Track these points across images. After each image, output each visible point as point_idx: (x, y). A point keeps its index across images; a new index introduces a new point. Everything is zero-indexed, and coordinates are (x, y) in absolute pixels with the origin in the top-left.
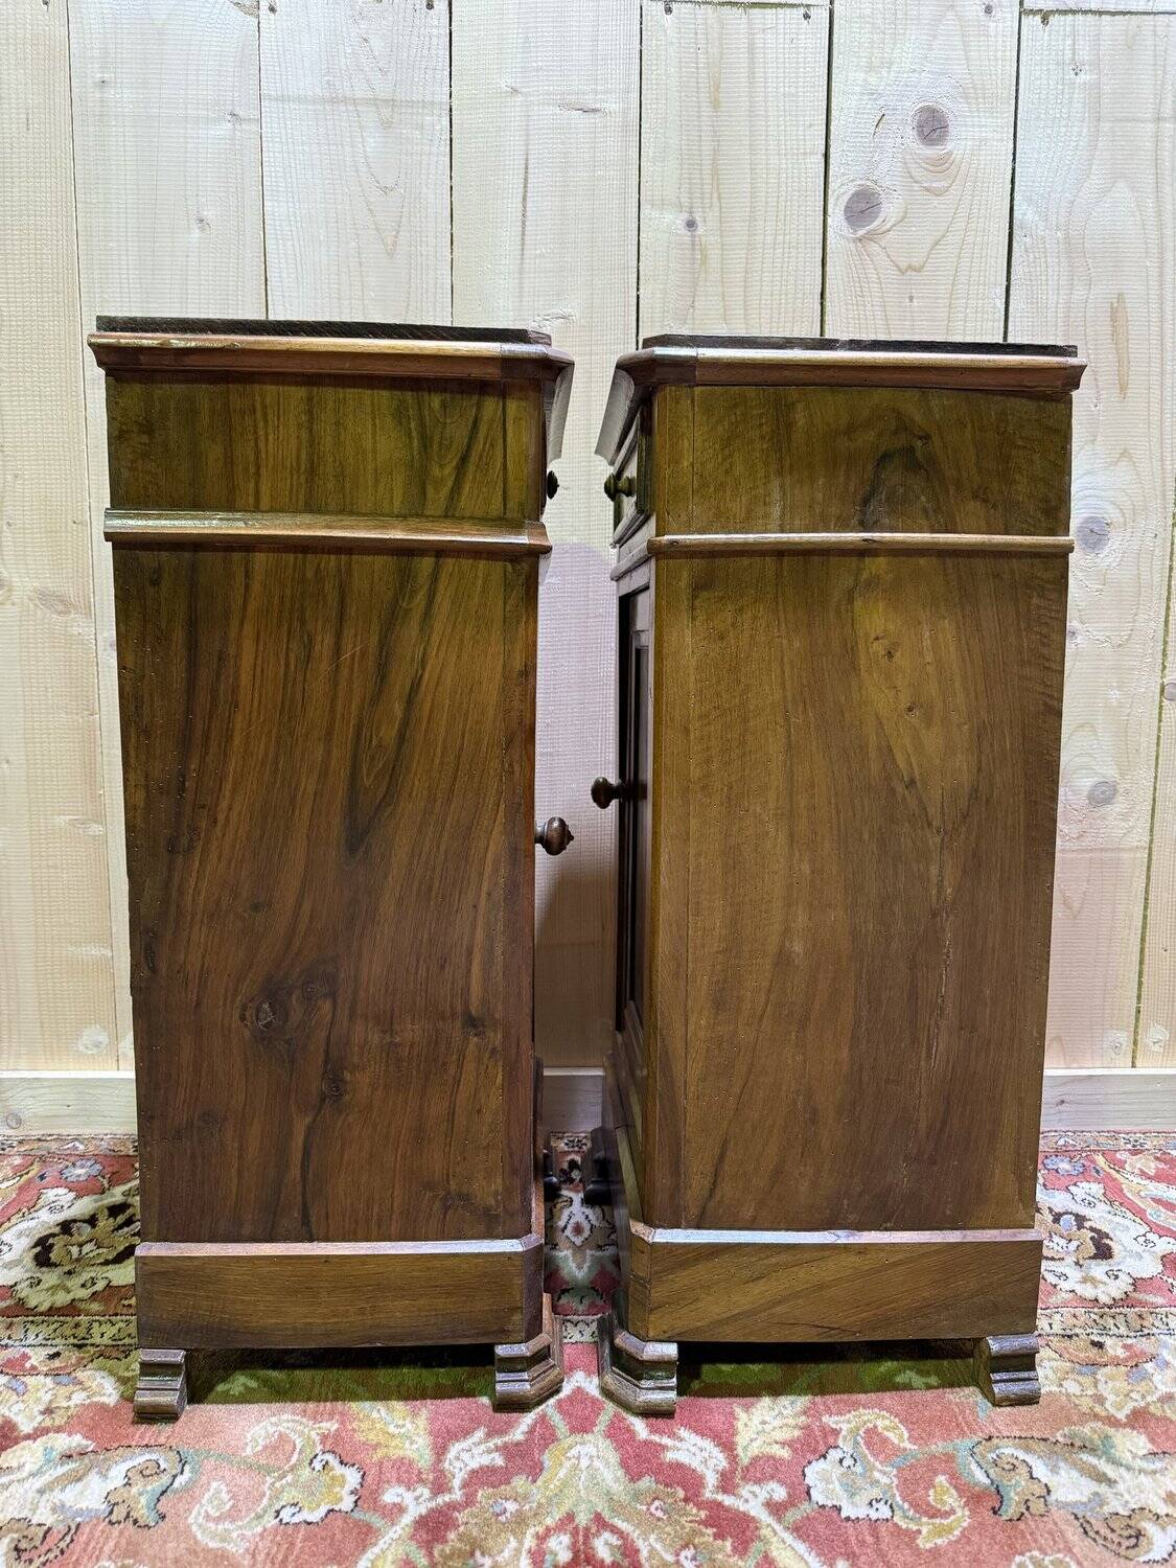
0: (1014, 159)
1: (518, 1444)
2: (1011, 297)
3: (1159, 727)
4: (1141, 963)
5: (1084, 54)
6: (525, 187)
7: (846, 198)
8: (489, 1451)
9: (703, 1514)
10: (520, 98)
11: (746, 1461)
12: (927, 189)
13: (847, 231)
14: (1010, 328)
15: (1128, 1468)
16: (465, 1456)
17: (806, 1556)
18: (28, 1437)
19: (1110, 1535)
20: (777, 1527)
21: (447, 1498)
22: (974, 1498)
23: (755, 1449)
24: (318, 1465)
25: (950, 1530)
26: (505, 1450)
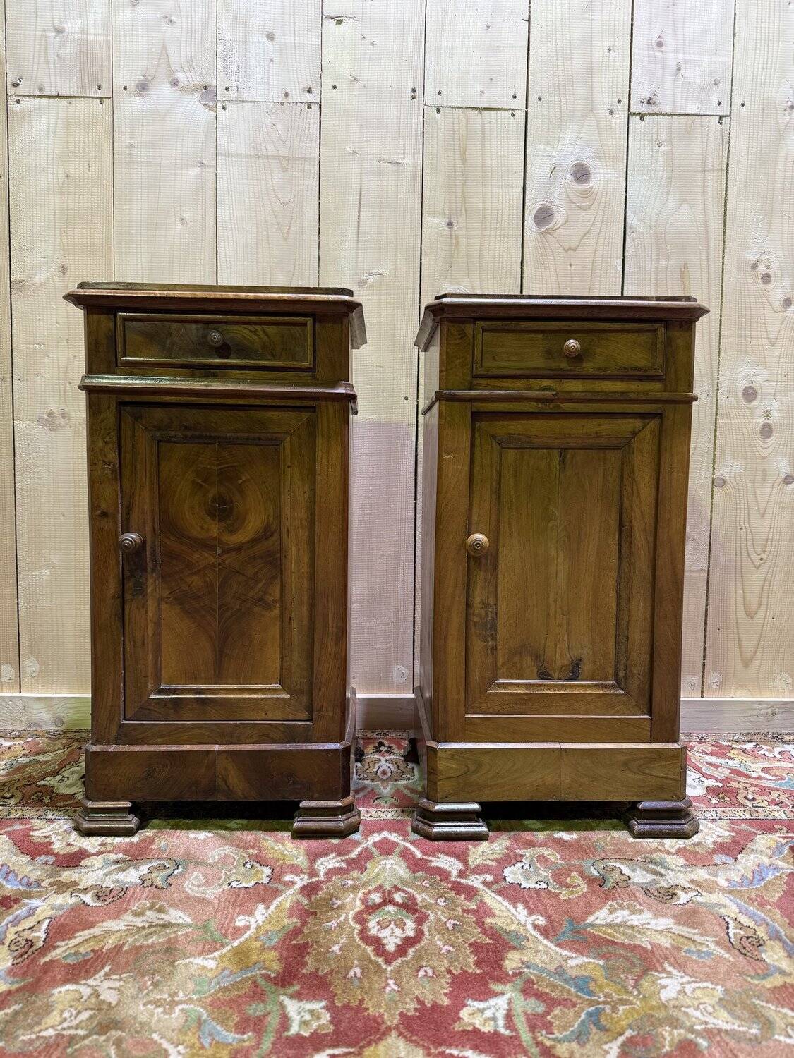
0: (626, 191)
1: (353, 859)
2: (626, 265)
3: (712, 502)
4: (705, 636)
5: (663, 136)
6: (360, 203)
7: (535, 211)
8: (338, 862)
9: (450, 886)
10: (357, 156)
11: (473, 866)
12: (579, 207)
13: (535, 229)
14: (625, 281)
15: (672, 870)
16: (326, 864)
17: (502, 901)
18: (94, 855)
19: (658, 895)
20: (488, 891)
21: (317, 879)
22: (590, 881)
23: (477, 862)
24: (248, 866)
25: (577, 892)
26: (347, 861)
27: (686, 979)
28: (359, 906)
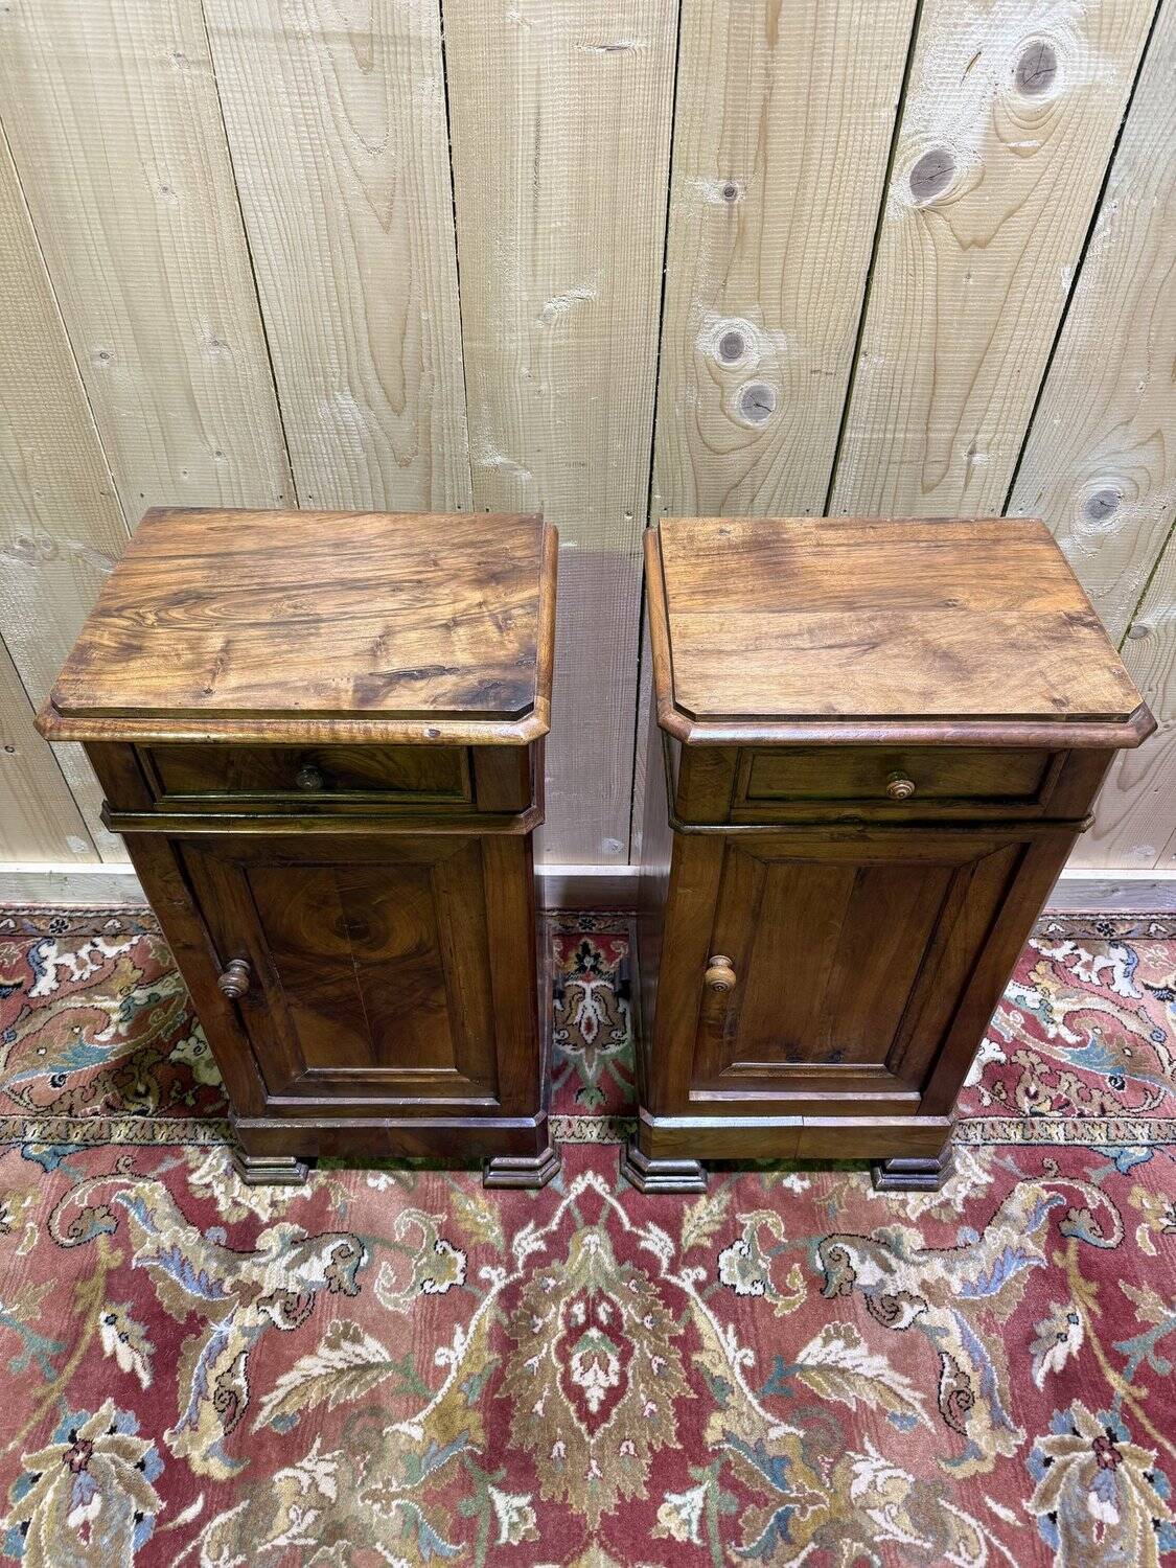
1: (554, 1233)
6: (537, 148)
7: (915, 162)
8: (537, 1240)
9: (658, 1290)
10: (528, 33)
11: (686, 1249)
12: (1013, 150)
13: (910, 202)
15: (906, 1261)
16: (524, 1243)
17: (712, 1320)
18: (267, 1225)
19: (881, 1310)
20: (699, 1300)
21: (516, 1276)
22: (812, 1281)
23: (692, 1240)
24: (439, 1249)
25: (794, 1303)
26: (547, 1238)
27: (883, 1462)
28: (561, 1329)
